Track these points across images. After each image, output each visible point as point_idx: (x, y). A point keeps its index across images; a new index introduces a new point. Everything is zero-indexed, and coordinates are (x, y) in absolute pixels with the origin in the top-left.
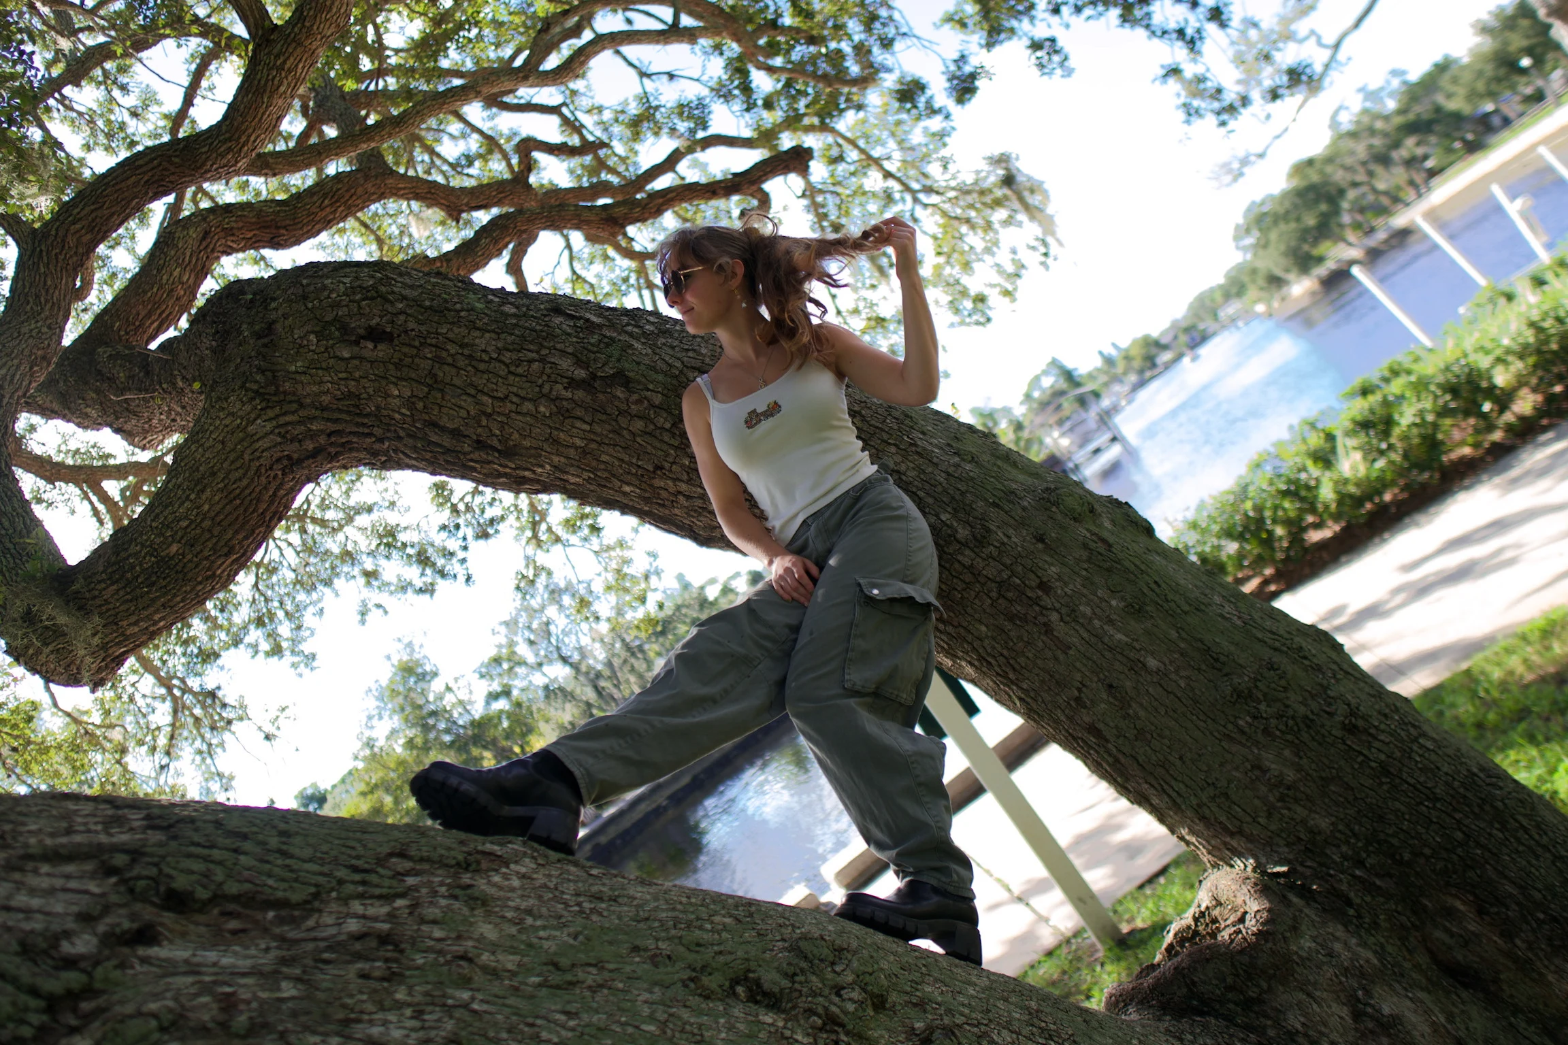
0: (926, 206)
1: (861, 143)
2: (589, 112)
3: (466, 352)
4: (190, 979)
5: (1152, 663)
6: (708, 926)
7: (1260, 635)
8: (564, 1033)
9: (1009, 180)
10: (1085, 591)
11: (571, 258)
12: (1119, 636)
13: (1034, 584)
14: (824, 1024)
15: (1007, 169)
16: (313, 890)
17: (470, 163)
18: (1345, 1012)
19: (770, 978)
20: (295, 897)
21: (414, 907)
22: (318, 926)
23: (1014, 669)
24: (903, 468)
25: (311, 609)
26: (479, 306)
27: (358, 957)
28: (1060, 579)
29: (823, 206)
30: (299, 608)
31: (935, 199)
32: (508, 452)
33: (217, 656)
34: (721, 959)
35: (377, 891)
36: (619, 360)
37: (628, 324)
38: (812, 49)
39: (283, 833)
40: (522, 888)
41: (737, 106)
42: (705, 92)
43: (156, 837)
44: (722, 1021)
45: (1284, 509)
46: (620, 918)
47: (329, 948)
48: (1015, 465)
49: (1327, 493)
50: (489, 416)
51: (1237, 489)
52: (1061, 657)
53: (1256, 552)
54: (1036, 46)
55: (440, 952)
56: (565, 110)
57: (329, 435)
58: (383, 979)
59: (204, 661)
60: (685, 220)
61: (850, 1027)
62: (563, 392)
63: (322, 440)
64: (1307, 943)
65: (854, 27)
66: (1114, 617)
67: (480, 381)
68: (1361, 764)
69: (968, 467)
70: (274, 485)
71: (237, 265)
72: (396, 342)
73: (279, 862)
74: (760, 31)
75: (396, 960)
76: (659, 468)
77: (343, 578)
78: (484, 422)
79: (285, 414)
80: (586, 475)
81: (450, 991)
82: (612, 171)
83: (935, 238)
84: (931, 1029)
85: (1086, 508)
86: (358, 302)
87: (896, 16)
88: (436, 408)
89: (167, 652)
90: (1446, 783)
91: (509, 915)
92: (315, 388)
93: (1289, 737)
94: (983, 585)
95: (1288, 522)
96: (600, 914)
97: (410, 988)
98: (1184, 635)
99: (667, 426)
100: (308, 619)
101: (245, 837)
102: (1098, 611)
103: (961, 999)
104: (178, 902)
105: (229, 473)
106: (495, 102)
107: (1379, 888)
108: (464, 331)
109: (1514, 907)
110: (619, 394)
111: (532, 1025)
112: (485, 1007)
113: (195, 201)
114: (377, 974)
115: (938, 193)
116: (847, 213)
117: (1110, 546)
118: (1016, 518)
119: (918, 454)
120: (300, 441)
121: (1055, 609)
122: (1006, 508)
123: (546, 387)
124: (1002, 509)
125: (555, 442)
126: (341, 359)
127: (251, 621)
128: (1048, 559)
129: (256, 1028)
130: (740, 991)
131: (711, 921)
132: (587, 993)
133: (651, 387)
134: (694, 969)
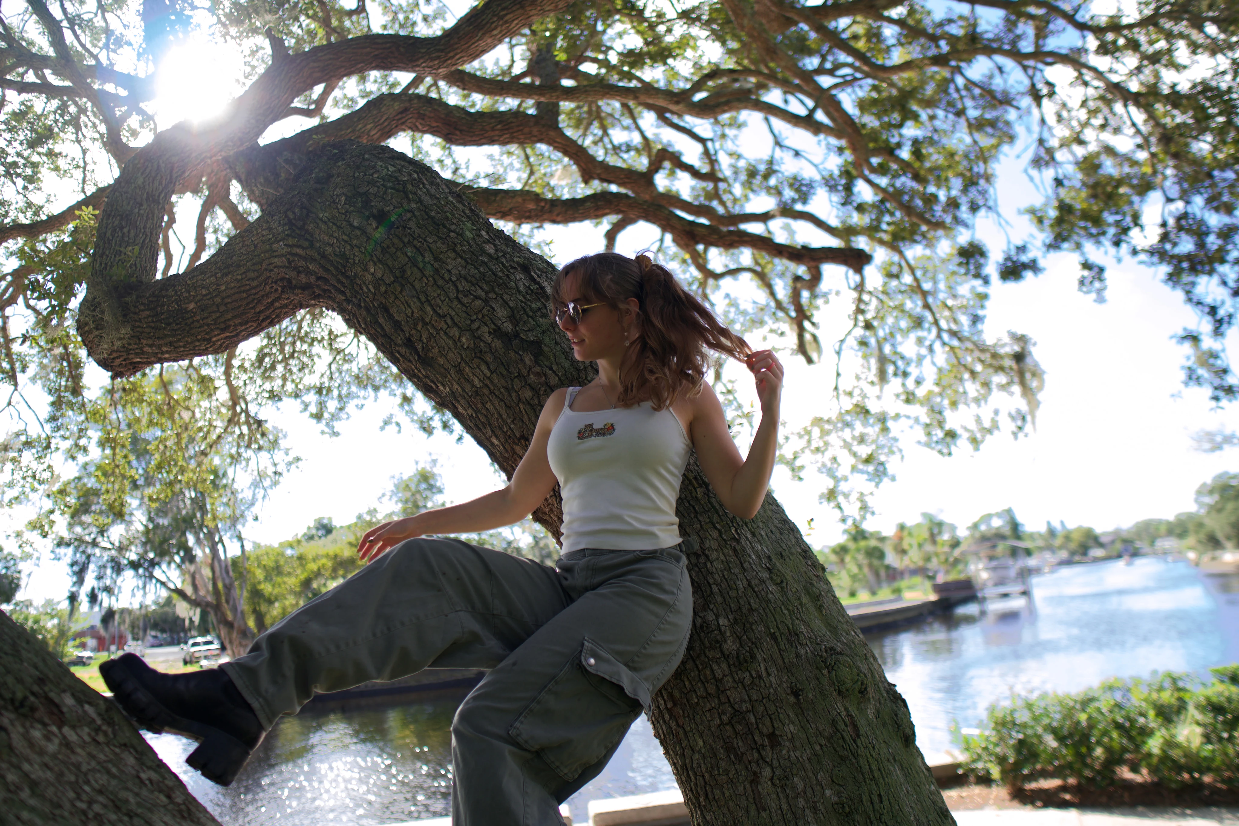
0: (944, 344)
1: (919, 273)
2: (731, 155)
3: (436, 265)
9: (1019, 357)
10: (808, 765)
11: (659, 250)
13: (765, 731)
15: (1023, 348)
17: (628, 151)
23: (707, 796)
24: (714, 556)
25: (355, 401)
26: (468, 234)
28: (791, 741)
29: (867, 304)
30: (349, 395)
31: (955, 343)
32: (426, 361)
33: (280, 399)
36: (543, 332)
38: (914, 185)
41: (836, 198)
42: (818, 177)
45: (1111, 739)
48: (820, 608)
49: (1154, 745)
50: (425, 324)
51: (1079, 698)
52: (753, 813)
53: (1070, 758)
54: (1086, 266)
56: (709, 144)
57: (319, 278)
59: (269, 398)
60: (757, 263)
62: (486, 335)
63: (313, 279)
65: (957, 184)
66: (821, 807)
67: (433, 293)
69: (772, 587)
70: (273, 296)
71: (432, 145)
72: (392, 231)
74: (876, 152)
77: (387, 392)
78: (419, 328)
79: (299, 246)
80: (470, 412)
82: (723, 203)
83: (940, 370)
85: (857, 687)
86: (387, 188)
87: (991, 190)
88: (393, 297)
89: (251, 378)
92: (326, 238)
94: (721, 704)
95: (1108, 750)
100: (351, 407)
102: (809, 791)
105: (248, 270)
106: (661, 115)
108: (444, 248)
110: (528, 362)
113: (429, 89)
115: (960, 339)
116: (882, 318)
117: (858, 736)
118: (786, 660)
119: (735, 550)
120: (299, 272)
121: (771, 766)
122: (782, 647)
123: (476, 324)
124: (778, 645)
125: (460, 372)
126: (351, 225)
127: (315, 387)
128: (792, 715)
133: (555, 368)
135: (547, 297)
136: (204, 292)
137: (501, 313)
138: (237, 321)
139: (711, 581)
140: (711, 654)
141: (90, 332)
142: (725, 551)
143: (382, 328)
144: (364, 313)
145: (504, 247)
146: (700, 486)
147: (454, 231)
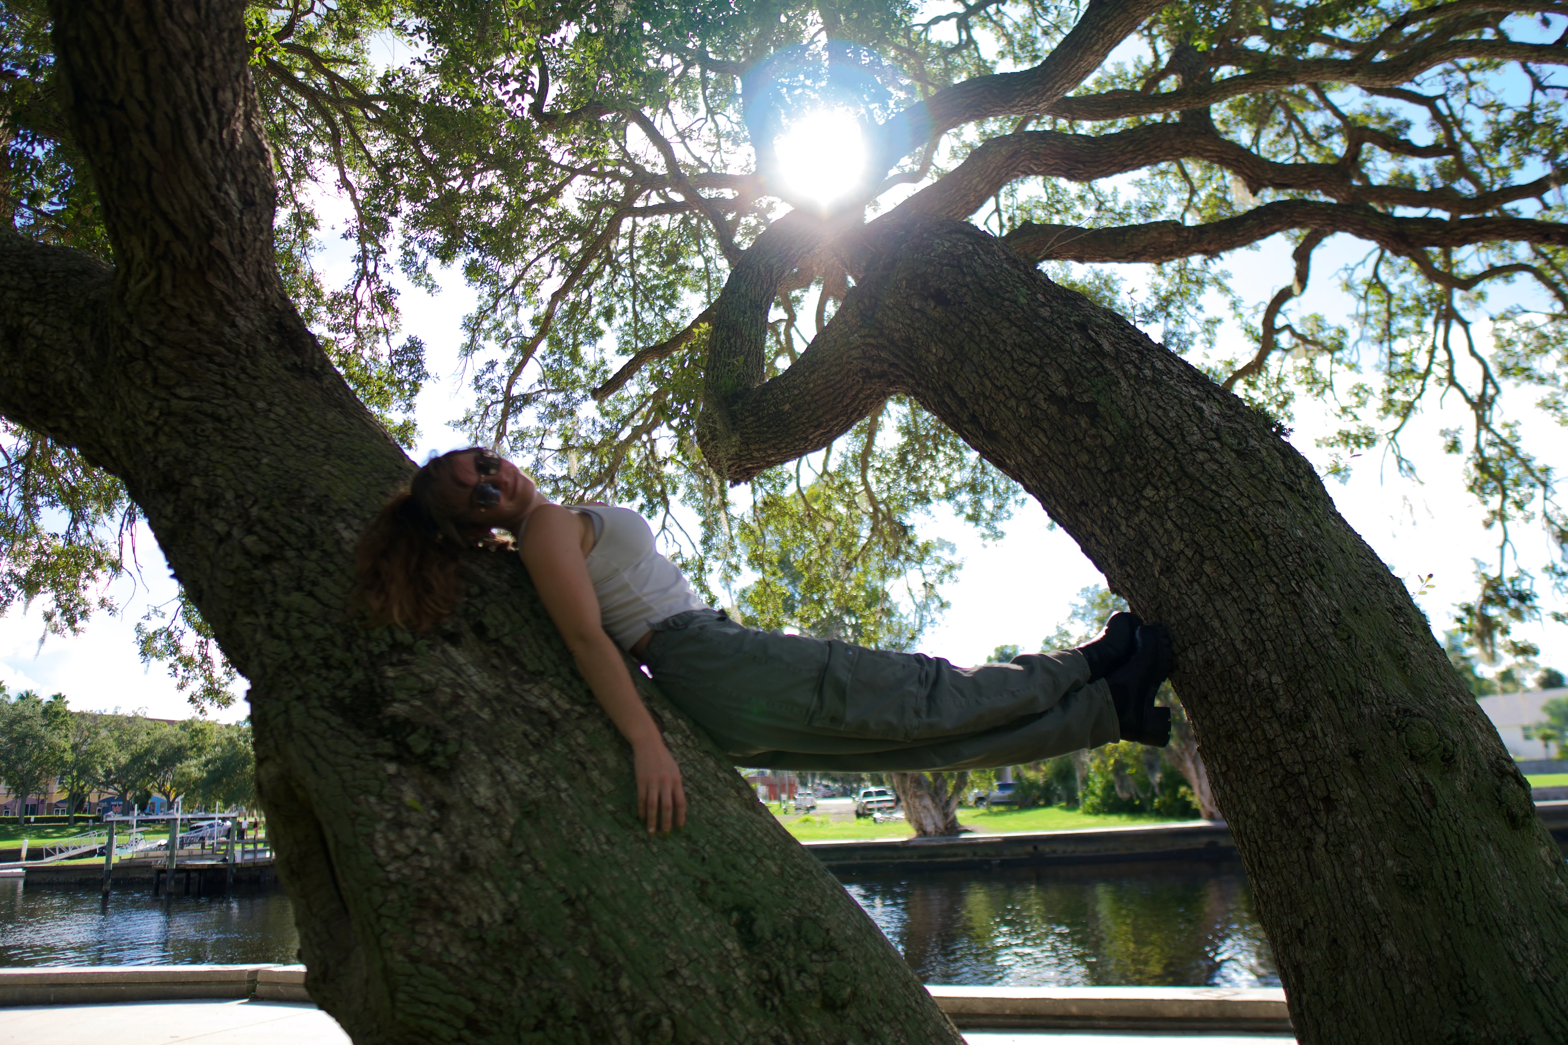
2: (1485, 108)
4: (453, 675)
5: (1390, 947)
6: (753, 861)
7: (1541, 1004)
8: (595, 848)
10: (1368, 833)
12: (1372, 898)
13: (1319, 794)
14: (770, 981)
16: (542, 669)
19: (763, 926)
20: (530, 667)
22: (529, 691)
23: (1261, 863)
24: (1269, 611)
26: (1023, 300)
27: (531, 722)
28: (1349, 805)
34: (741, 887)
35: (571, 693)
36: (1099, 392)
37: (1131, 362)
43: (505, 588)
44: (697, 921)
46: (700, 812)
47: (524, 707)
52: (1307, 881)
55: (572, 751)
58: (532, 743)
61: (787, 999)
62: (1042, 402)
66: (1380, 877)
67: (990, 365)
69: (1335, 643)
72: (950, 309)
73: (541, 642)
75: (547, 739)
78: (981, 403)
79: (871, 336)
81: (558, 777)
85: (1439, 753)
88: (955, 375)
92: (893, 325)
94: (1273, 766)
97: (542, 759)
98: (1447, 944)
99: (1104, 469)
102: (1368, 861)
104: (480, 630)
105: (831, 366)
108: (999, 318)
110: (1083, 425)
111: (583, 830)
112: (568, 799)
114: (532, 738)
117: (1435, 806)
118: (1346, 720)
119: (1294, 605)
120: (874, 362)
121: (1325, 831)
122: (1342, 705)
123: (1032, 392)
124: (1336, 703)
125: (1021, 442)
126: (912, 308)
128: (1351, 779)
129: (455, 722)
130: (735, 916)
131: (760, 860)
132: (632, 838)
133: (1110, 428)
134: (715, 879)
135: (1105, 355)
136: (796, 392)
137: (1056, 377)
139: (1265, 637)
140: (1261, 714)
141: (707, 443)
142: (1283, 605)
143: (949, 407)
144: (931, 393)
145: (1060, 308)
146: (1258, 538)
147: (1008, 299)
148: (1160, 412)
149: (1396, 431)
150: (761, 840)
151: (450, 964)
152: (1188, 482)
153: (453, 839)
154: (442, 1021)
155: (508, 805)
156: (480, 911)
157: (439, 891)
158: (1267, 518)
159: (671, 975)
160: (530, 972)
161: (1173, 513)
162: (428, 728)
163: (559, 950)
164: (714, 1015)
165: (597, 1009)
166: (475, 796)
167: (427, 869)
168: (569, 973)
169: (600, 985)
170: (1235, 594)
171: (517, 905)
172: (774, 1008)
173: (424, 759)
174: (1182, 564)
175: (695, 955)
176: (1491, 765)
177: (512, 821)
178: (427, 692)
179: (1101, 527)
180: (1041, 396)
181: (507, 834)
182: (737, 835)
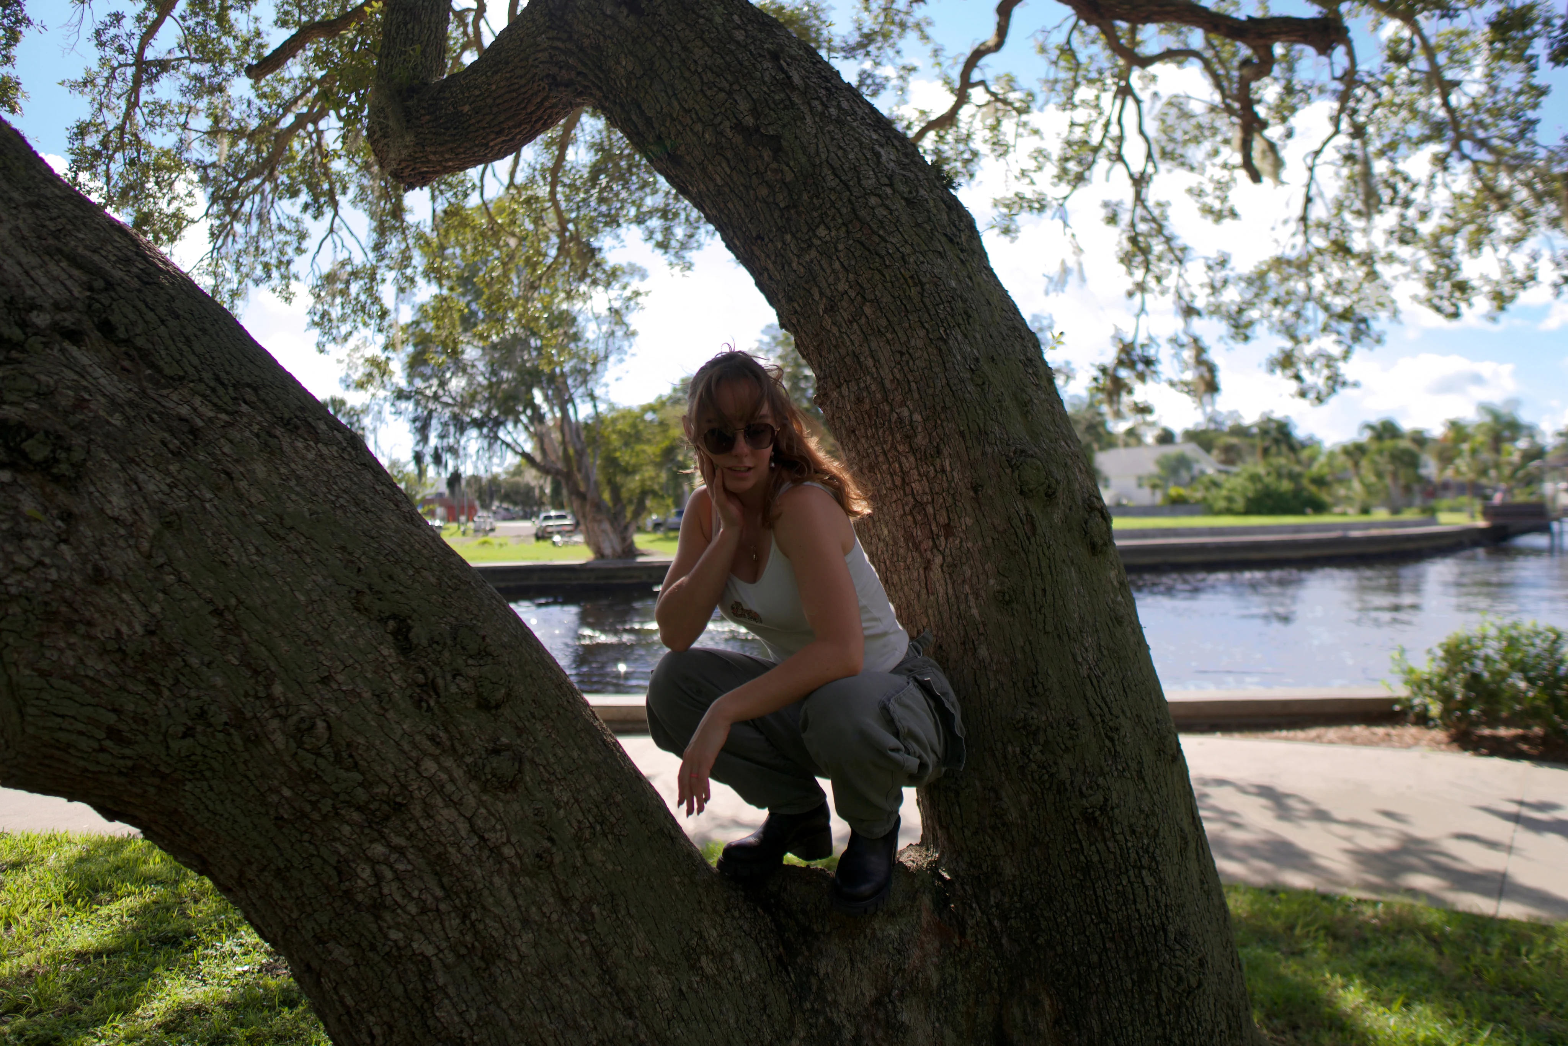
0: (1464, 157)
1: (1439, 56)
3: (683, 56)
4: (75, 377)
5: (983, 652)
6: (411, 572)
7: (1089, 694)
8: (244, 559)
10: (978, 556)
12: (975, 611)
13: (941, 521)
14: (426, 684)
16: (181, 373)
18: (870, 993)
19: (419, 634)
20: (168, 371)
21: (228, 424)
22: (167, 397)
26: (718, 20)
27: (170, 430)
28: (965, 532)
29: (1357, 100)
31: (1481, 155)
33: (619, 224)
34: (397, 597)
35: (215, 400)
36: (784, 126)
37: (818, 98)
39: (204, 331)
40: (312, 462)
43: (135, 284)
44: (352, 628)
46: (356, 524)
47: (160, 414)
50: (673, 120)
52: (924, 596)
53: (1537, 702)
55: (218, 461)
58: (172, 452)
59: (606, 223)
60: (1209, 46)
61: (442, 700)
62: (728, 130)
63: (573, 75)
64: (892, 931)
66: (982, 593)
67: (680, 85)
68: (1073, 850)
69: (970, 387)
70: (542, 95)
72: (642, 19)
73: (180, 345)
75: (188, 448)
76: (760, 237)
78: (668, 124)
79: (559, 39)
81: (202, 486)
83: (1457, 197)
84: (508, 748)
85: (1042, 489)
88: (644, 92)
90: (1129, 917)
91: (282, 470)
92: (583, 29)
93: (1036, 787)
94: (905, 495)
96: (345, 512)
97: (183, 468)
98: (1028, 649)
99: (782, 205)
101: (178, 317)
102: (975, 579)
103: (560, 752)
104: (106, 328)
107: (1001, 945)
108: (692, 36)
109: (1085, 1038)
110: (766, 155)
111: (230, 540)
112: (213, 510)
114: (171, 446)
117: (1034, 534)
118: (972, 457)
119: (940, 350)
120: (561, 68)
121: (943, 553)
122: (969, 444)
123: (719, 119)
124: (966, 443)
125: (704, 170)
126: (604, 13)
127: (657, 210)
128: (969, 509)
129: (80, 427)
130: (391, 624)
131: (417, 571)
132: (284, 549)
133: (792, 163)
134: (371, 589)
135: (794, 88)
136: (477, 92)
137: (744, 106)
138: (511, 123)
139: (911, 378)
140: (901, 448)
141: (378, 140)
142: (929, 349)
143: (635, 126)
144: (618, 109)
145: (755, 32)
146: (915, 285)
147: (703, 17)
148: (840, 153)
149: (1065, 198)
150: (419, 552)
151: (87, 676)
152: (858, 225)
153: (83, 550)
154: (81, 733)
155: (146, 515)
156: (118, 623)
157: (70, 605)
158: (926, 267)
159: (325, 680)
160: (177, 682)
161: (841, 254)
162: (47, 433)
163: (207, 659)
164: (369, 717)
165: (249, 715)
166: (107, 506)
167: (53, 582)
168: (219, 681)
169: (252, 692)
170: (889, 336)
171: (160, 616)
172: (429, 709)
173: (46, 467)
174: (845, 304)
175: (351, 661)
176: (1084, 501)
177: (151, 532)
178: (45, 395)
179: (775, 263)
180: (727, 124)
181: (145, 545)
182: (393, 547)
